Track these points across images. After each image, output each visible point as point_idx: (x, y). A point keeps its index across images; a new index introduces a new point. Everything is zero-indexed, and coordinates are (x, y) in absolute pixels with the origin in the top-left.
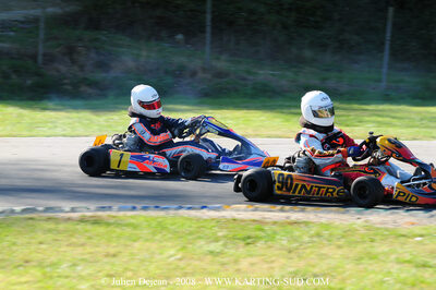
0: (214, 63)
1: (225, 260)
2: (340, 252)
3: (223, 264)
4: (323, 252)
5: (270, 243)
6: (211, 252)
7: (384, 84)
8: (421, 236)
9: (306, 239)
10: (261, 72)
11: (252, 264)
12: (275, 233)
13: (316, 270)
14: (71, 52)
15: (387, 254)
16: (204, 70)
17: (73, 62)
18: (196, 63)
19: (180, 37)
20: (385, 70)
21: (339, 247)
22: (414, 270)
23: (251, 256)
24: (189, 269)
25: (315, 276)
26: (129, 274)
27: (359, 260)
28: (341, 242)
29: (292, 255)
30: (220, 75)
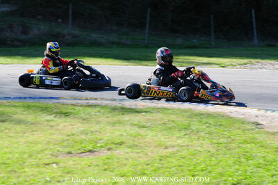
0: (73, 32)
1: (52, 124)
2: (107, 120)
3: (51, 126)
4: (100, 120)
5: (76, 116)
6: (47, 120)
7: (146, 41)
8: (146, 112)
9: (93, 113)
10: (94, 35)
11: (65, 126)
12: (80, 111)
13: (92, 130)
14: (11, 27)
15: (128, 121)
16: (69, 35)
17: (12, 31)
18: (65, 32)
19: (60, 20)
20: (147, 35)
21: (108, 117)
22: (137, 129)
23: (65, 122)
24: (35, 129)
25: (92, 132)
26: (7, 131)
27: (114, 124)
28: (109, 115)
29: (85, 121)
30: (75, 37)
